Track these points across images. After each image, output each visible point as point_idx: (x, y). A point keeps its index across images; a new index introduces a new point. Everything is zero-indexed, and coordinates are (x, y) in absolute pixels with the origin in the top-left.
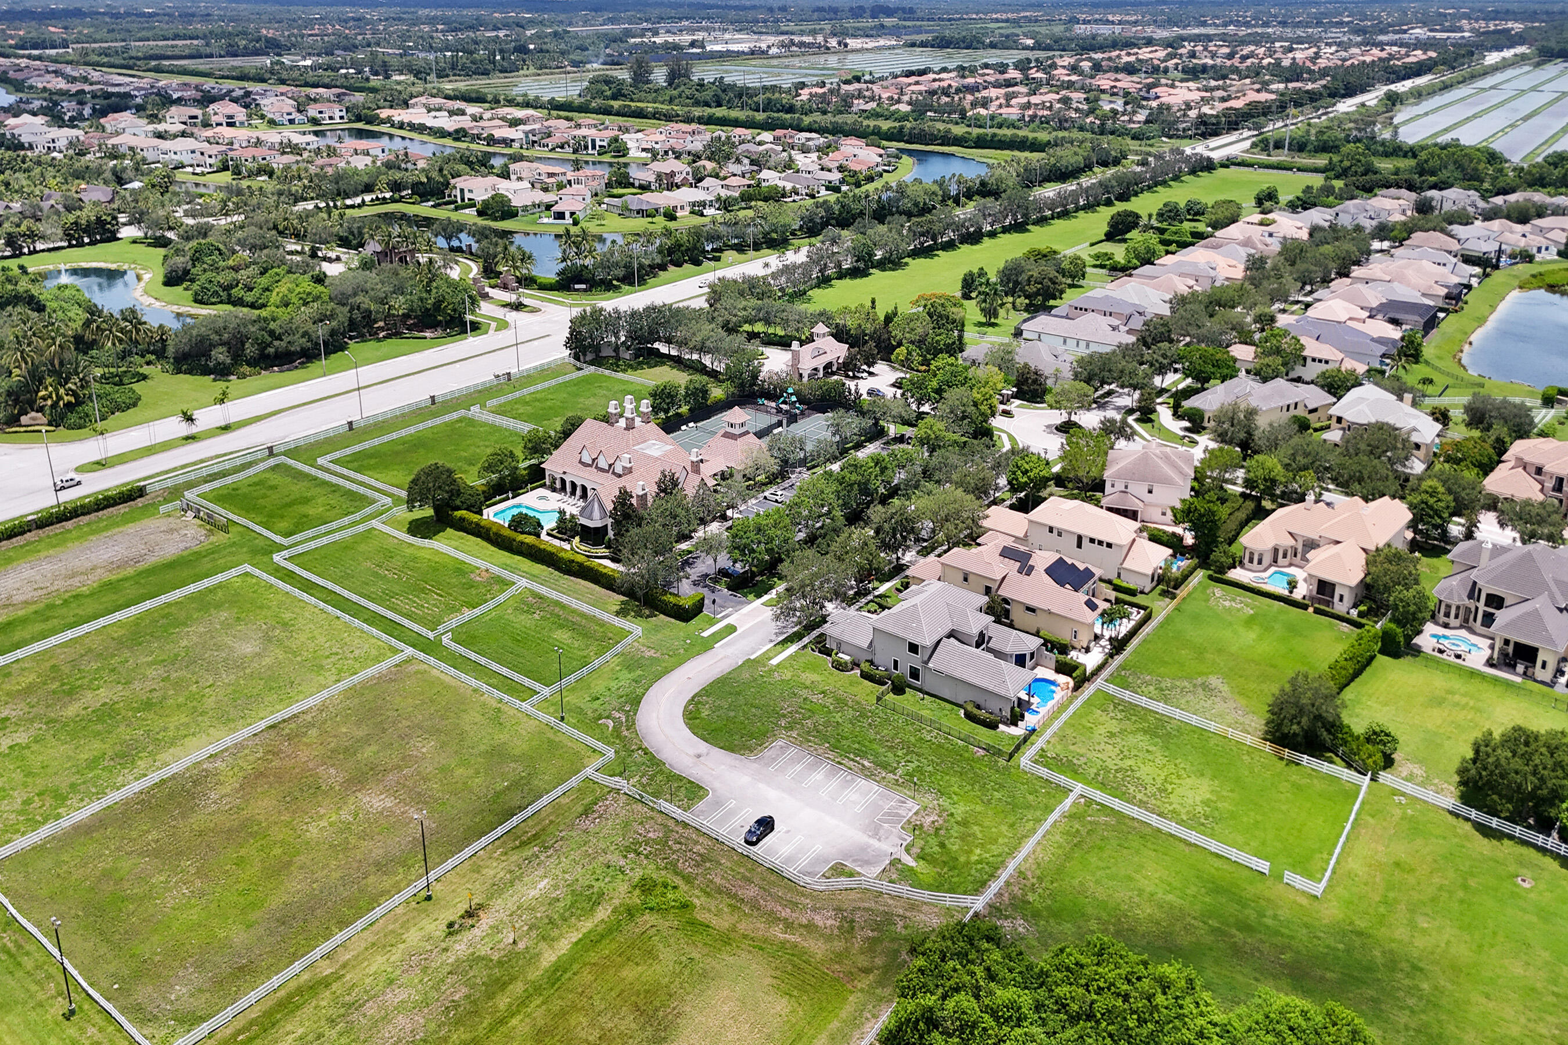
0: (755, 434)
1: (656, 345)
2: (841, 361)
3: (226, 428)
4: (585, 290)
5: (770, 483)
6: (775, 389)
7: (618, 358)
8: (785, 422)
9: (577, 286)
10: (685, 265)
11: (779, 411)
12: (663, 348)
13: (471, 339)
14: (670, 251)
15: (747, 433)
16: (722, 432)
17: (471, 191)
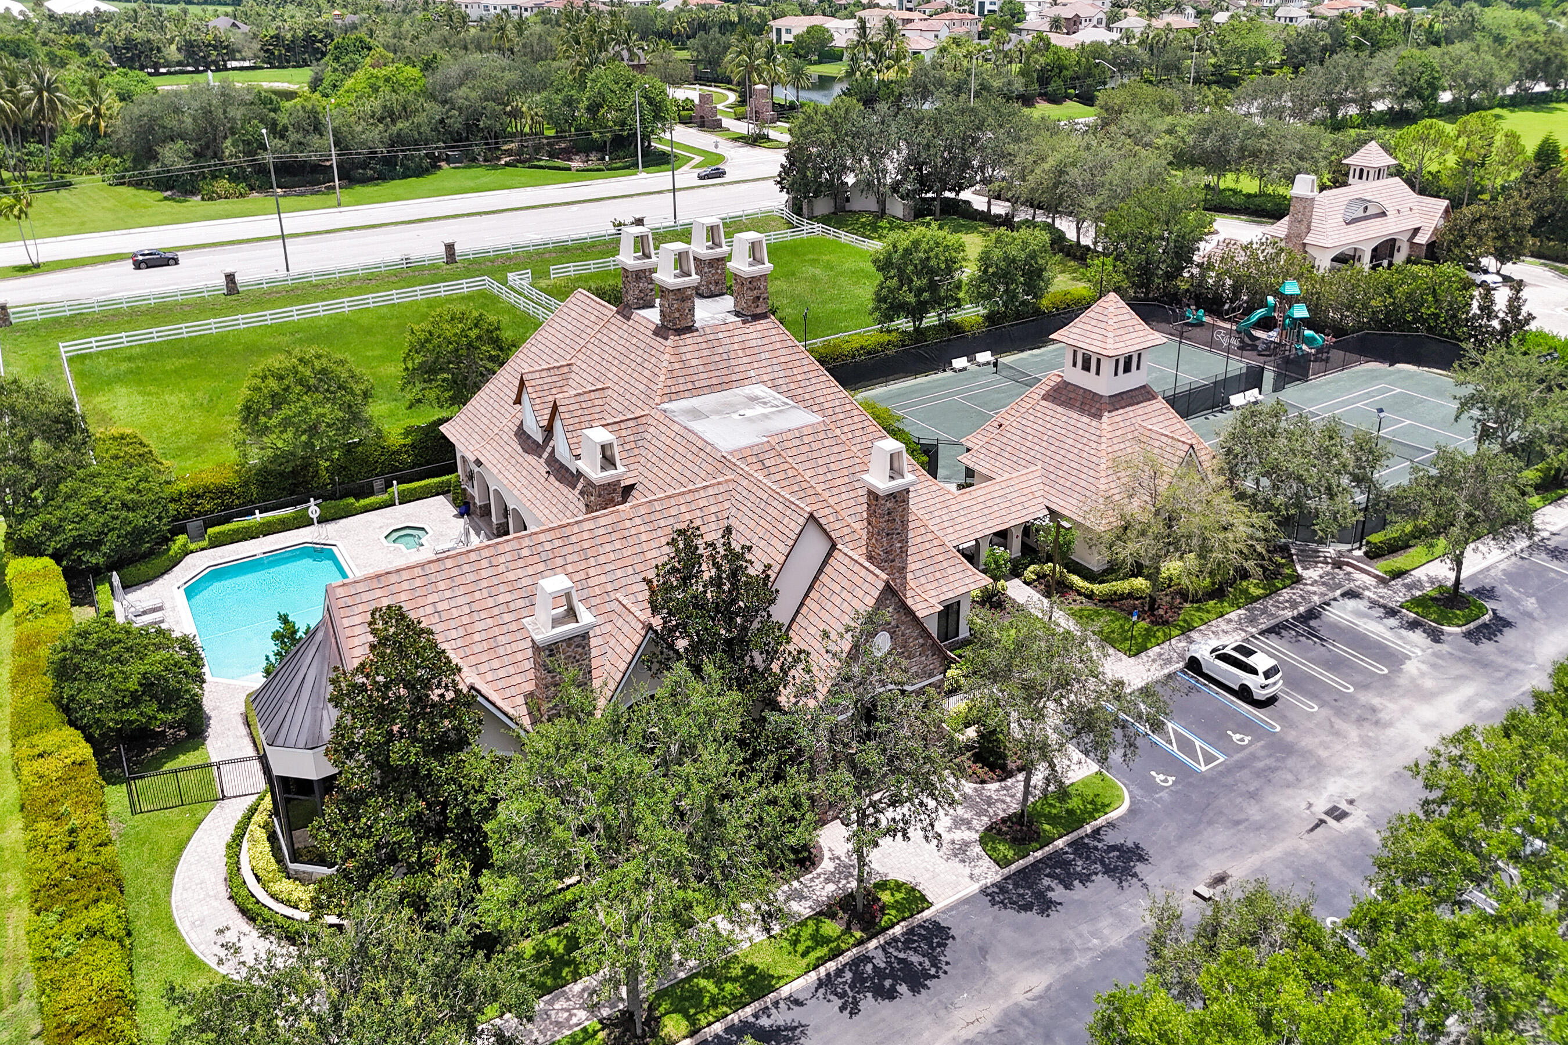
0: (1173, 401)
1: (965, 195)
2: (1422, 239)
5: (1218, 593)
6: (1236, 289)
7: (882, 213)
8: (1269, 377)
10: (1068, 103)
11: (1248, 345)
12: (980, 203)
13: (644, 175)
14: (1044, 79)
15: (1142, 394)
16: (1050, 380)
17: (788, 31)
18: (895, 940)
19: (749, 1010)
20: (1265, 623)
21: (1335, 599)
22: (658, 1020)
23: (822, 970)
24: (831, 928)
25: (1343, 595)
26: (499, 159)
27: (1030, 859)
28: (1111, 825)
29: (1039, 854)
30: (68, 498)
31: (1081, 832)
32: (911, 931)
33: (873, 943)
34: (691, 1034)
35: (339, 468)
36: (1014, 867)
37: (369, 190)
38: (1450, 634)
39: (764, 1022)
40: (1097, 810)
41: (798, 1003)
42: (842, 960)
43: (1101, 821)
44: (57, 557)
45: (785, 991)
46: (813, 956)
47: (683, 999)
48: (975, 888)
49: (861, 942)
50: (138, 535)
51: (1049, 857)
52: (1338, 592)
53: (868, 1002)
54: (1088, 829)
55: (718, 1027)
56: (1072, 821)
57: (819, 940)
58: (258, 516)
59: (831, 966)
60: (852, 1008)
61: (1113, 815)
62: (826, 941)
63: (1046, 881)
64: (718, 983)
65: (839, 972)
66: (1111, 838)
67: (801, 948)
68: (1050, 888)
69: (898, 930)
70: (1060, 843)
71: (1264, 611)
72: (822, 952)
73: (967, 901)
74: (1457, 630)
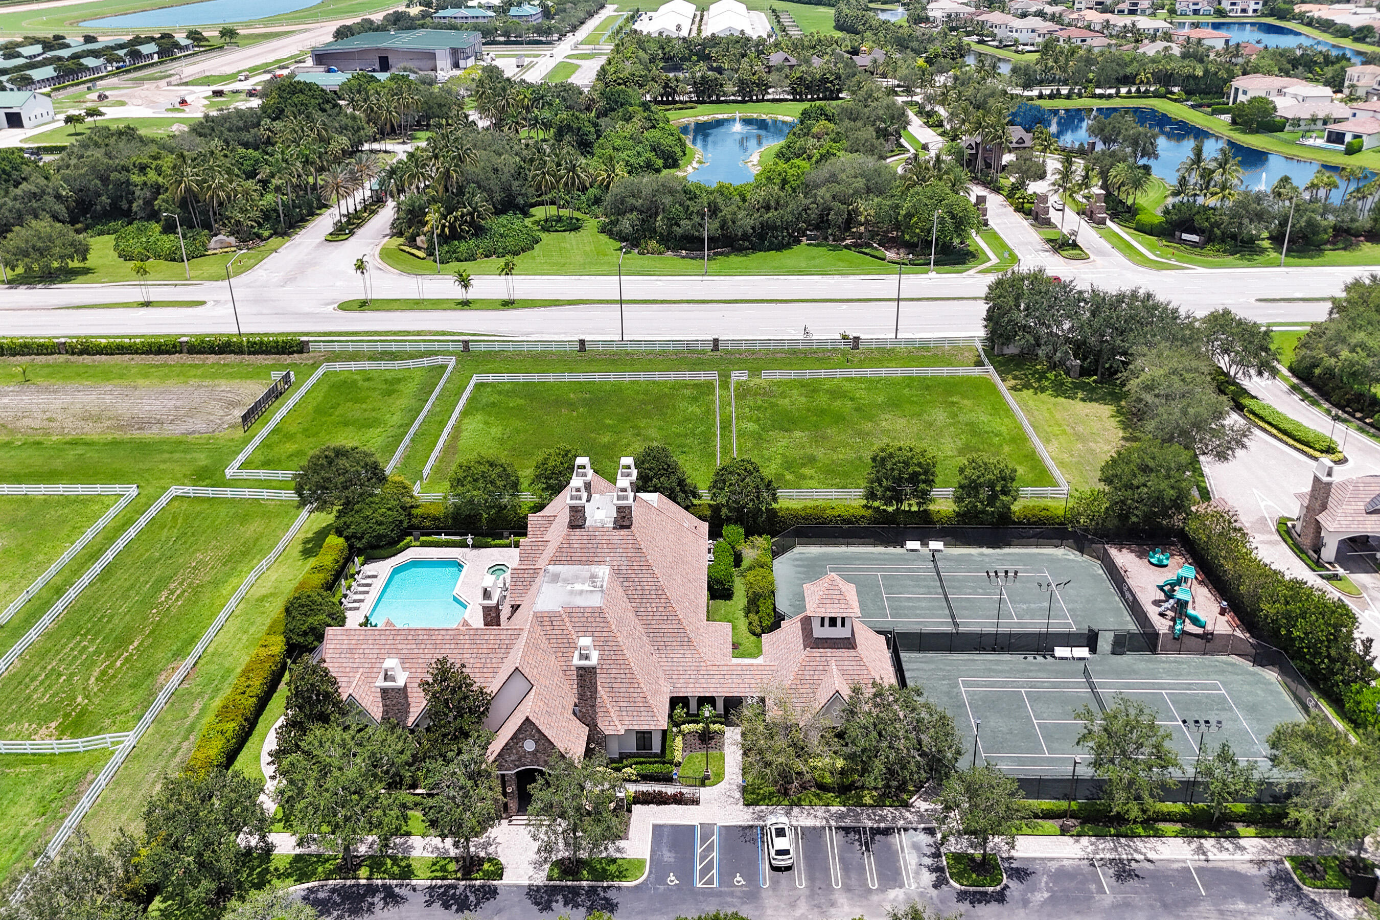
3: (508, 304)
4: (1194, 245)
5: (841, 791)
8: (1106, 641)
9: (1185, 236)
13: (933, 275)
17: (1245, 92)
18: (474, 886)
19: (395, 882)
20: (848, 822)
21: (915, 830)
22: (361, 866)
23: (434, 882)
24: (452, 867)
25: (924, 829)
26: (845, 239)
27: (563, 883)
28: (619, 888)
29: (569, 883)
30: (357, 512)
31: (600, 884)
32: (483, 886)
33: (463, 883)
34: (368, 879)
35: (491, 520)
36: (552, 883)
37: (735, 260)
38: (951, 886)
39: (397, 890)
40: (618, 877)
41: (414, 890)
42: (446, 882)
43: (616, 884)
44: (347, 539)
45: (414, 882)
46: (436, 874)
47: (376, 863)
48: (526, 882)
49: (458, 879)
50: (380, 537)
51: (573, 887)
52: (922, 826)
53: (437, 905)
54: (605, 884)
55: (379, 882)
56: (603, 875)
57: (443, 869)
58: (443, 537)
59: (439, 882)
60: (429, 904)
61: (624, 884)
62: (446, 871)
63: (560, 897)
64: (393, 865)
65: (441, 886)
66: (610, 894)
67: (434, 868)
68: (557, 901)
69: (478, 883)
70: (584, 883)
71: (857, 815)
72: (439, 874)
73: (518, 887)
74: (957, 886)
